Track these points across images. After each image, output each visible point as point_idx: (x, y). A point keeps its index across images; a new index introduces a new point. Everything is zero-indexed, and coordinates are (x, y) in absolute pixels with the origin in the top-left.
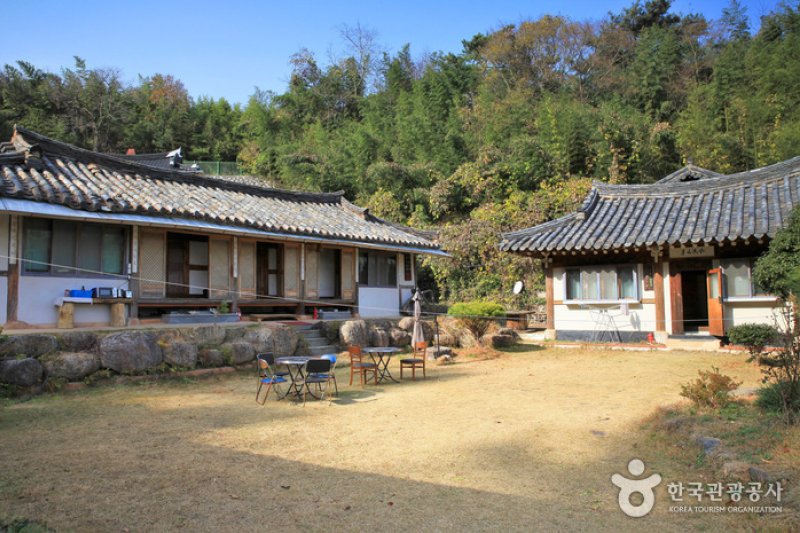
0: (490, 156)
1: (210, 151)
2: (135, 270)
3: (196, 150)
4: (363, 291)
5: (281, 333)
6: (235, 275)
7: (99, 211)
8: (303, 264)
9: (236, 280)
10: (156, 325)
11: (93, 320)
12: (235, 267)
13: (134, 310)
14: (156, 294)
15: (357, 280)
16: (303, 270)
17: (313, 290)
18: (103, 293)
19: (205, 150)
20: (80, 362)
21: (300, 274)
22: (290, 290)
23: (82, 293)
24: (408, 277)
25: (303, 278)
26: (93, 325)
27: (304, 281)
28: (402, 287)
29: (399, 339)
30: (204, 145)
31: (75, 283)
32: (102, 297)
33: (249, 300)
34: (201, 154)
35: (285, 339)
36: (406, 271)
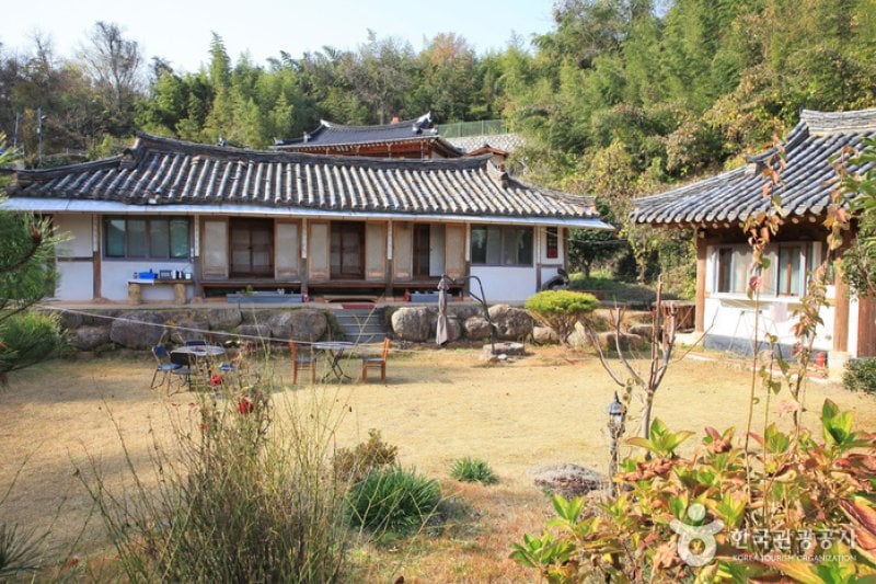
0: (753, 82)
1: (489, 108)
2: (197, 254)
3: (474, 109)
4: (475, 270)
5: (303, 318)
6: (304, 256)
7: (147, 204)
8: (390, 243)
9: (305, 260)
10: (213, 304)
11: (162, 297)
12: (305, 248)
13: (199, 289)
14: (219, 275)
15: (468, 258)
16: (390, 249)
17: (403, 271)
18: (164, 275)
19: (483, 108)
20: (89, 336)
21: (386, 252)
22: (374, 270)
23: (151, 275)
24: (552, 253)
25: (390, 257)
26: (161, 302)
27: (390, 261)
28: (540, 266)
29: (474, 331)
30: (481, 103)
31: (144, 266)
32: (162, 279)
33: (321, 281)
34: (480, 113)
35: (306, 323)
36: (548, 247)
